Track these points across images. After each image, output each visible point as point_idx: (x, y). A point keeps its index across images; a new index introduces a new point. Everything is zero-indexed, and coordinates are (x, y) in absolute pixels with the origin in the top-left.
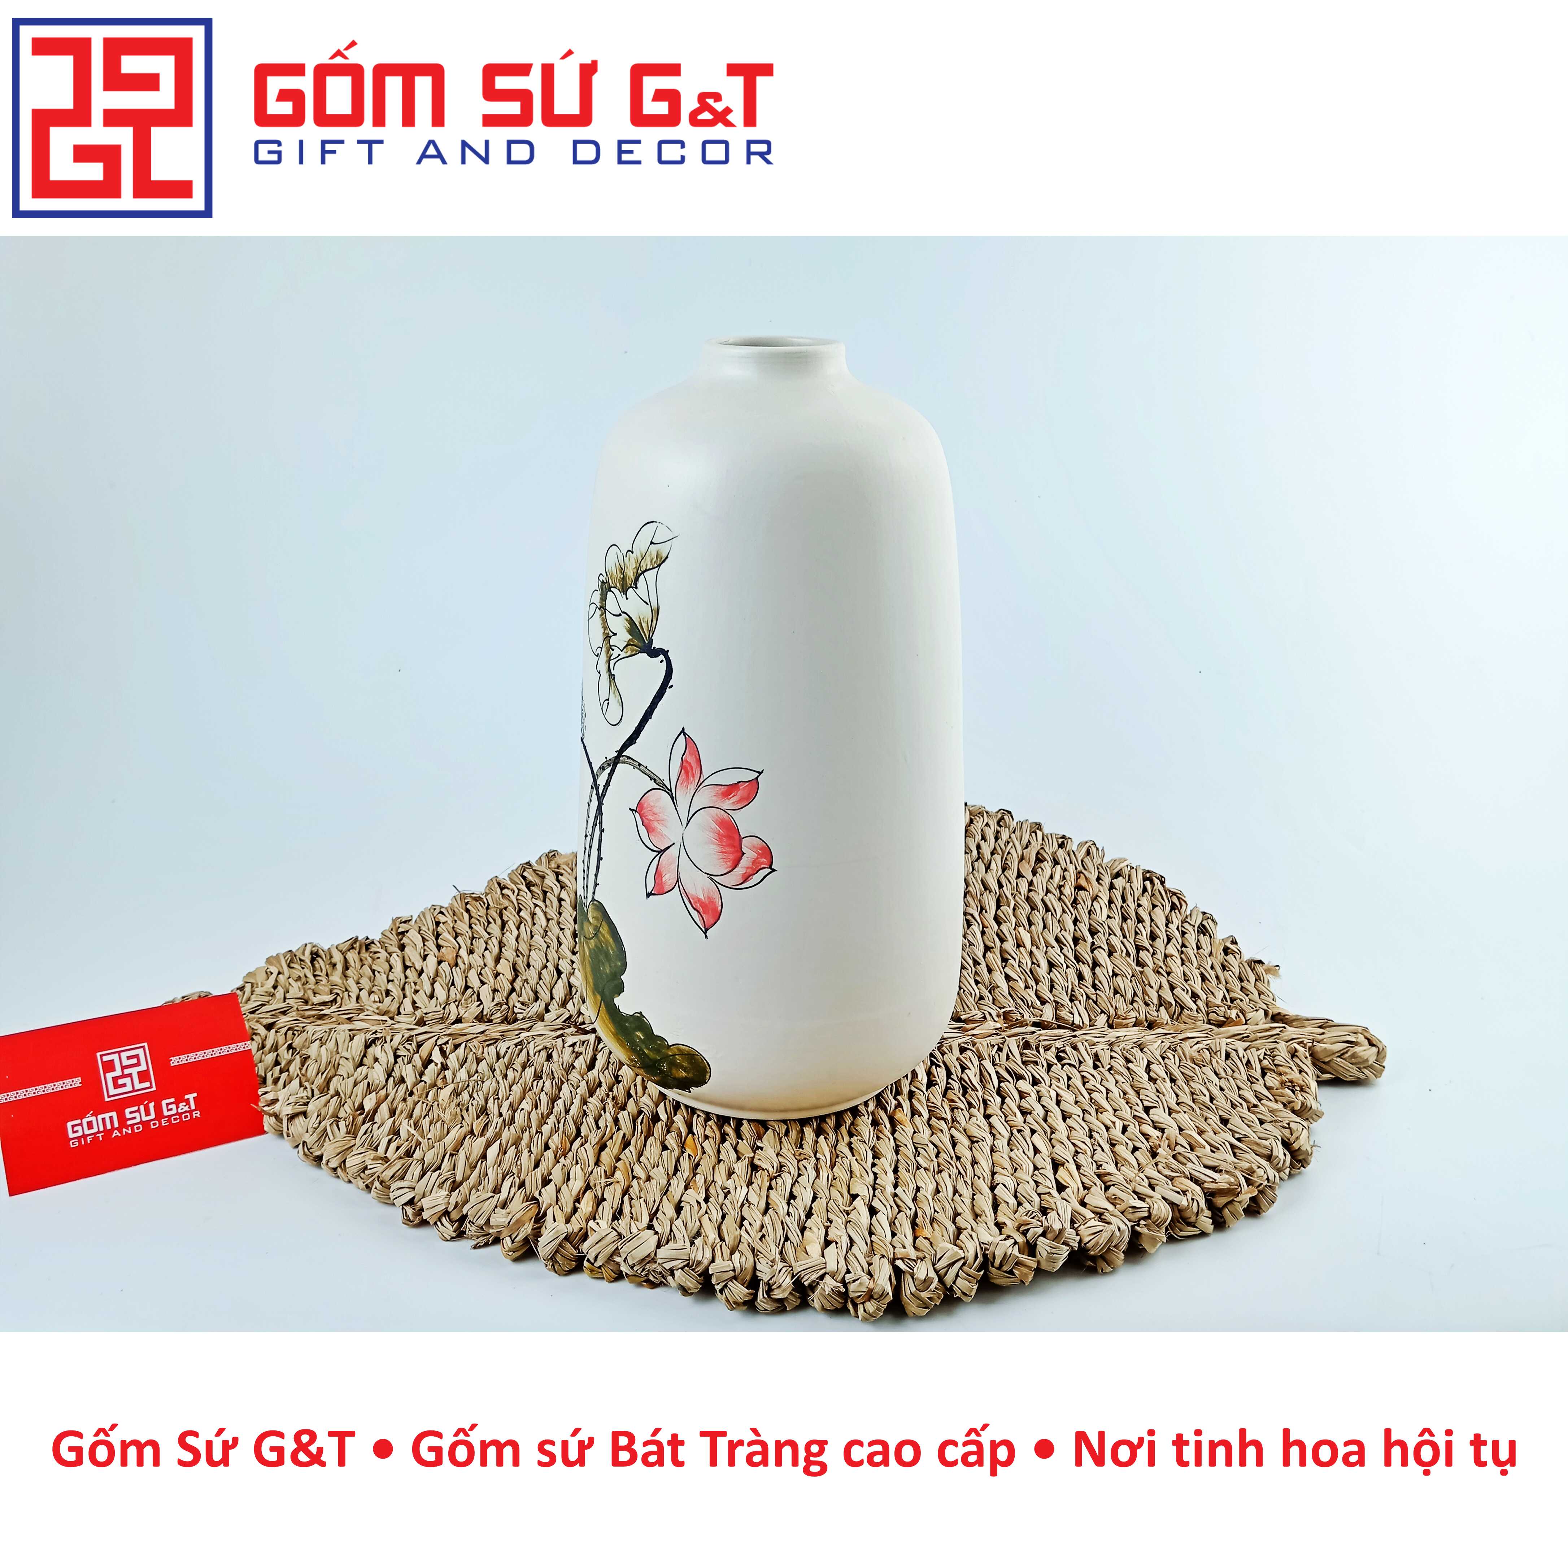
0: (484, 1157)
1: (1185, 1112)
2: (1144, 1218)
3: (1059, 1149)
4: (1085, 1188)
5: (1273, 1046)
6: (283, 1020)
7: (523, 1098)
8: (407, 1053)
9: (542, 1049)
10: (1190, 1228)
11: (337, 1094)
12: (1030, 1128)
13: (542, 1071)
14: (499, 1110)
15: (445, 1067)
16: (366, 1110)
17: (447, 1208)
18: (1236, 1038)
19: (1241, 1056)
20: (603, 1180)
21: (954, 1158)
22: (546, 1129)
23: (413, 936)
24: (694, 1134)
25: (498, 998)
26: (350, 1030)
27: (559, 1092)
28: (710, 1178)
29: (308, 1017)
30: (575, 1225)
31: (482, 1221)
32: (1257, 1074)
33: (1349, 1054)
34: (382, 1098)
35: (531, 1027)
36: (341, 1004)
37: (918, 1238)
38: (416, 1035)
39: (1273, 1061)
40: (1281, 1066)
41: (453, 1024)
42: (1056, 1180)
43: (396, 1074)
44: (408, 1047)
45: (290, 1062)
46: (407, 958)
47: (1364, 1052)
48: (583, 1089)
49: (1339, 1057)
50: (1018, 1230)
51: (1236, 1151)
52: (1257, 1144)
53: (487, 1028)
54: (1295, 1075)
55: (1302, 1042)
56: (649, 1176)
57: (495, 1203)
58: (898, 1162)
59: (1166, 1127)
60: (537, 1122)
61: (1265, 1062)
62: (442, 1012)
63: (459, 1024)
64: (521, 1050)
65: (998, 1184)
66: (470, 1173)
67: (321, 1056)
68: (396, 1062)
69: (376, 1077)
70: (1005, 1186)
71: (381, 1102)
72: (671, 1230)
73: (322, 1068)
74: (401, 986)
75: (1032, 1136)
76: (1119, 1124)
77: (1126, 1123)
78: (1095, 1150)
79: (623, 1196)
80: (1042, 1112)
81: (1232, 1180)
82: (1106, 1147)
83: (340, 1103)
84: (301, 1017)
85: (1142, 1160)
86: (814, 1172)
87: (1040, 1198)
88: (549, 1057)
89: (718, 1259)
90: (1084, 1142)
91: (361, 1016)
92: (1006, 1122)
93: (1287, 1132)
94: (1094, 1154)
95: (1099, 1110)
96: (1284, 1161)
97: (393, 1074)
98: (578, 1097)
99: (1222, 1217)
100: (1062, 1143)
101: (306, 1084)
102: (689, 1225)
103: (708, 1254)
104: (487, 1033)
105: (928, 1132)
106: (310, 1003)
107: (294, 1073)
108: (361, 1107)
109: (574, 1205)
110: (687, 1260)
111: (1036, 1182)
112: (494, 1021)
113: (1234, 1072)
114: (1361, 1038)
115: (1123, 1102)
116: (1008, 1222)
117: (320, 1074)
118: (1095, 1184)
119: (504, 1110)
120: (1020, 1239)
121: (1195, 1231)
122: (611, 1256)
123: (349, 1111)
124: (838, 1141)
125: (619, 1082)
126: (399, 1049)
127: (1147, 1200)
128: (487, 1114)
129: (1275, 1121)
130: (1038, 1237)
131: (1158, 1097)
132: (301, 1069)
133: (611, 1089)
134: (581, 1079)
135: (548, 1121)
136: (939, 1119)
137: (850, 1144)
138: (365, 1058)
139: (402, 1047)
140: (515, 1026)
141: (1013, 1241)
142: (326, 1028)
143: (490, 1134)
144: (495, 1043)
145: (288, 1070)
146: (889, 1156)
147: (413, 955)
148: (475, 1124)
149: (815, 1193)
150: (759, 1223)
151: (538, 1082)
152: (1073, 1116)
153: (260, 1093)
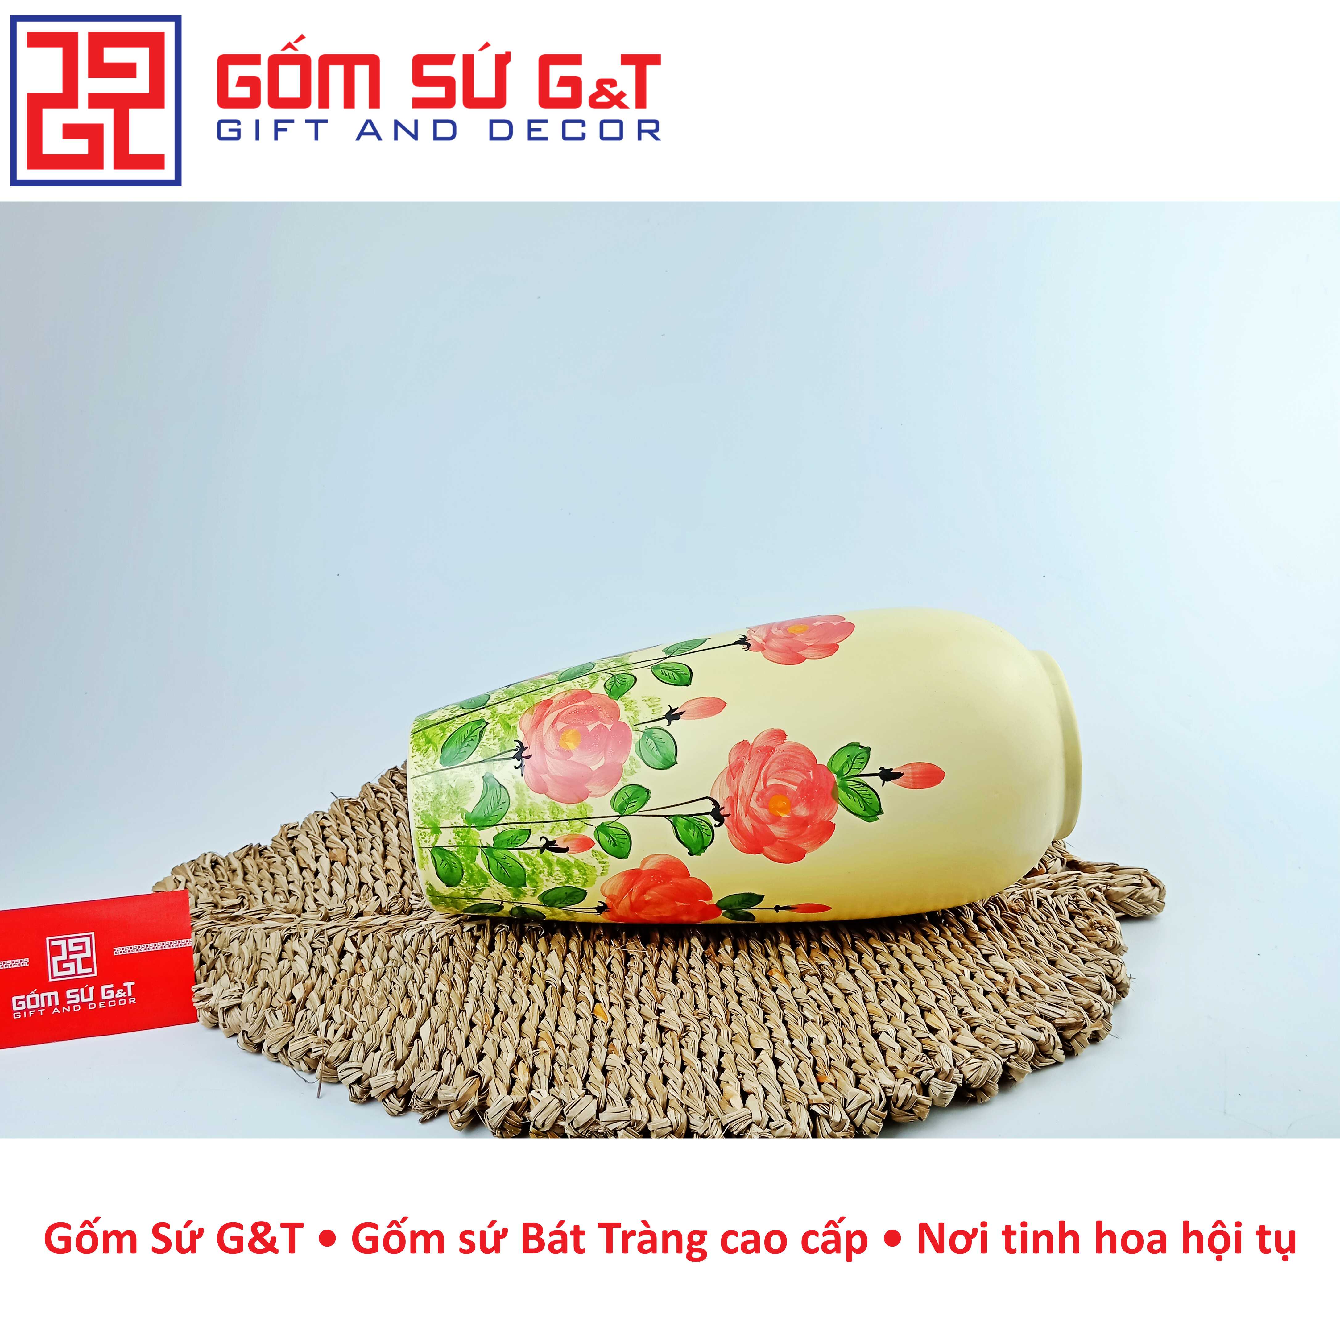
0: (417, 1036)
1: (1019, 957)
2: (1013, 1054)
3: (922, 997)
4: (954, 1031)
5: (1074, 891)
6: (199, 923)
7: (438, 981)
8: (322, 946)
9: (444, 935)
10: (1048, 1060)
11: (267, 985)
12: (892, 980)
13: (448, 955)
14: (419, 992)
15: (359, 956)
16: (298, 999)
17: (395, 1086)
18: (1042, 886)
19: (1051, 903)
20: (531, 1052)
21: (834, 1010)
22: (469, 1008)
23: (302, 838)
24: (600, 1002)
25: (394, 891)
26: (265, 929)
27: (469, 973)
28: (625, 1042)
29: (222, 919)
30: (518, 1095)
31: (429, 1097)
32: (1067, 918)
33: (1138, 895)
34: (310, 987)
35: (428, 916)
36: (249, 906)
37: (822, 1083)
38: (327, 929)
39: (1078, 906)
40: (1088, 910)
41: (356, 917)
42: (928, 1025)
43: (316, 964)
44: (322, 940)
45: (214, 961)
46: (300, 859)
47: (1149, 893)
48: (491, 969)
49: (1128, 897)
50: (911, 1073)
51: (1070, 988)
52: (1088, 981)
53: (389, 919)
54: (1101, 918)
55: (1098, 887)
56: (571, 1044)
57: (439, 1079)
58: (784, 1016)
59: (1008, 971)
60: (459, 1002)
61: (1071, 907)
62: (345, 907)
63: (361, 918)
64: (425, 937)
65: (881, 1032)
66: (406, 1052)
67: (243, 953)
68: (314, 954)
69: (299, 968)
70: (887, 1033)
71: (309, 991)
72: (607, 1094)
73: (246, 965)
74: (301, 885)
75: (894, 987)
76: (967, 972)
77: (972, 970)
78: (953, 996)
79: (552, 1066)
80: (898, 966)
81: (1078, 1015)
82: (962, 993)
83: (271, 994)
84: (215, 920)
85: (996, 1003)
86: (716, 1030)
87: (920, 1042)
88: (451, 942)
89: (655, 1118)
90: (943, 990)
91: (271, 916)
92: (869, 975)
93: (1109, 969)
94: (953, 1000)
95: (945, 959)
96: (1112, 994)
97: (314, 965)
98: (489, 976)
99: (1072, 1047)
100: (925, 992)
101: (236, 979)
102: (621, 1087)
103: (646, 1114)
104: (390, 923)
105: (805, 989)
106: (220, 907)
107: (221, 970)
108: (292, 997)
109: (511, 1076)
110: (628, 1121)
111: (910, 1027)
112: (393, 913)
113: (1048, 917)
114: (1145, 881)
115: (965, 952)
116: (899, 1066)
117: (245, 969)
118: (963, 1026)
119: (424, 991)
120: (916, 1081)
121: (1050, 1061)
122: (556, 1121)
123: (283, 1001)
124: (727, 1000)
125: (521, 959)
126: (314, 943)
127: (1010, 1036)
128: (408, 997)
129: (1096, 960)
130: (931, 1078)
131: (994, 945)
132: (227, 966)
133: (515, 967)
134: (485, 959)
135: (466, 999)
136: (811, 975)
137: (740, 1002)
138: (284, 953)
139: (316, 940)
140: (414, 915)
141: (910, 1083)
142: (242, 927)
143: (418, 1014)
144: (399, 932)
145: (214, 968)
146: (778, 1012)
147: (306, 856)
148: (401, 1006)
149: (721, 1049)
150: (680, 1081)
151: (448, 966)
152: (926, 967)
153: (194, 990)
